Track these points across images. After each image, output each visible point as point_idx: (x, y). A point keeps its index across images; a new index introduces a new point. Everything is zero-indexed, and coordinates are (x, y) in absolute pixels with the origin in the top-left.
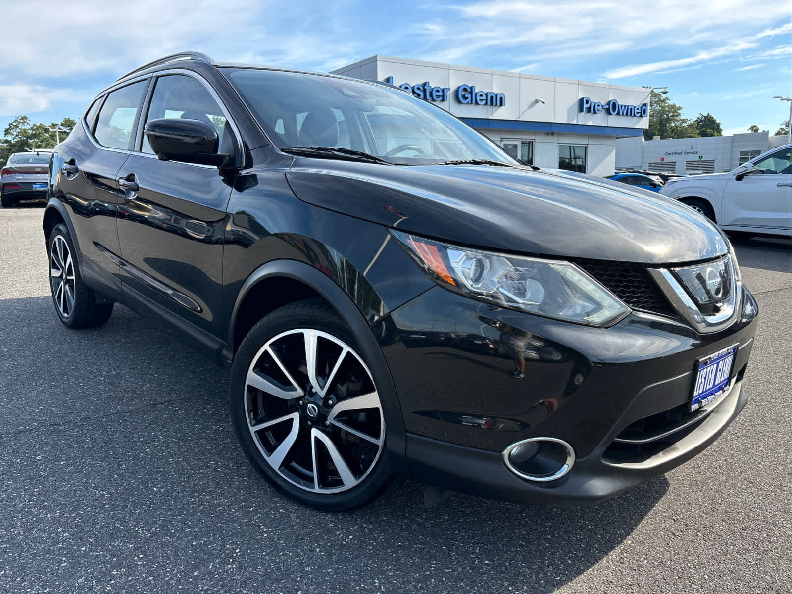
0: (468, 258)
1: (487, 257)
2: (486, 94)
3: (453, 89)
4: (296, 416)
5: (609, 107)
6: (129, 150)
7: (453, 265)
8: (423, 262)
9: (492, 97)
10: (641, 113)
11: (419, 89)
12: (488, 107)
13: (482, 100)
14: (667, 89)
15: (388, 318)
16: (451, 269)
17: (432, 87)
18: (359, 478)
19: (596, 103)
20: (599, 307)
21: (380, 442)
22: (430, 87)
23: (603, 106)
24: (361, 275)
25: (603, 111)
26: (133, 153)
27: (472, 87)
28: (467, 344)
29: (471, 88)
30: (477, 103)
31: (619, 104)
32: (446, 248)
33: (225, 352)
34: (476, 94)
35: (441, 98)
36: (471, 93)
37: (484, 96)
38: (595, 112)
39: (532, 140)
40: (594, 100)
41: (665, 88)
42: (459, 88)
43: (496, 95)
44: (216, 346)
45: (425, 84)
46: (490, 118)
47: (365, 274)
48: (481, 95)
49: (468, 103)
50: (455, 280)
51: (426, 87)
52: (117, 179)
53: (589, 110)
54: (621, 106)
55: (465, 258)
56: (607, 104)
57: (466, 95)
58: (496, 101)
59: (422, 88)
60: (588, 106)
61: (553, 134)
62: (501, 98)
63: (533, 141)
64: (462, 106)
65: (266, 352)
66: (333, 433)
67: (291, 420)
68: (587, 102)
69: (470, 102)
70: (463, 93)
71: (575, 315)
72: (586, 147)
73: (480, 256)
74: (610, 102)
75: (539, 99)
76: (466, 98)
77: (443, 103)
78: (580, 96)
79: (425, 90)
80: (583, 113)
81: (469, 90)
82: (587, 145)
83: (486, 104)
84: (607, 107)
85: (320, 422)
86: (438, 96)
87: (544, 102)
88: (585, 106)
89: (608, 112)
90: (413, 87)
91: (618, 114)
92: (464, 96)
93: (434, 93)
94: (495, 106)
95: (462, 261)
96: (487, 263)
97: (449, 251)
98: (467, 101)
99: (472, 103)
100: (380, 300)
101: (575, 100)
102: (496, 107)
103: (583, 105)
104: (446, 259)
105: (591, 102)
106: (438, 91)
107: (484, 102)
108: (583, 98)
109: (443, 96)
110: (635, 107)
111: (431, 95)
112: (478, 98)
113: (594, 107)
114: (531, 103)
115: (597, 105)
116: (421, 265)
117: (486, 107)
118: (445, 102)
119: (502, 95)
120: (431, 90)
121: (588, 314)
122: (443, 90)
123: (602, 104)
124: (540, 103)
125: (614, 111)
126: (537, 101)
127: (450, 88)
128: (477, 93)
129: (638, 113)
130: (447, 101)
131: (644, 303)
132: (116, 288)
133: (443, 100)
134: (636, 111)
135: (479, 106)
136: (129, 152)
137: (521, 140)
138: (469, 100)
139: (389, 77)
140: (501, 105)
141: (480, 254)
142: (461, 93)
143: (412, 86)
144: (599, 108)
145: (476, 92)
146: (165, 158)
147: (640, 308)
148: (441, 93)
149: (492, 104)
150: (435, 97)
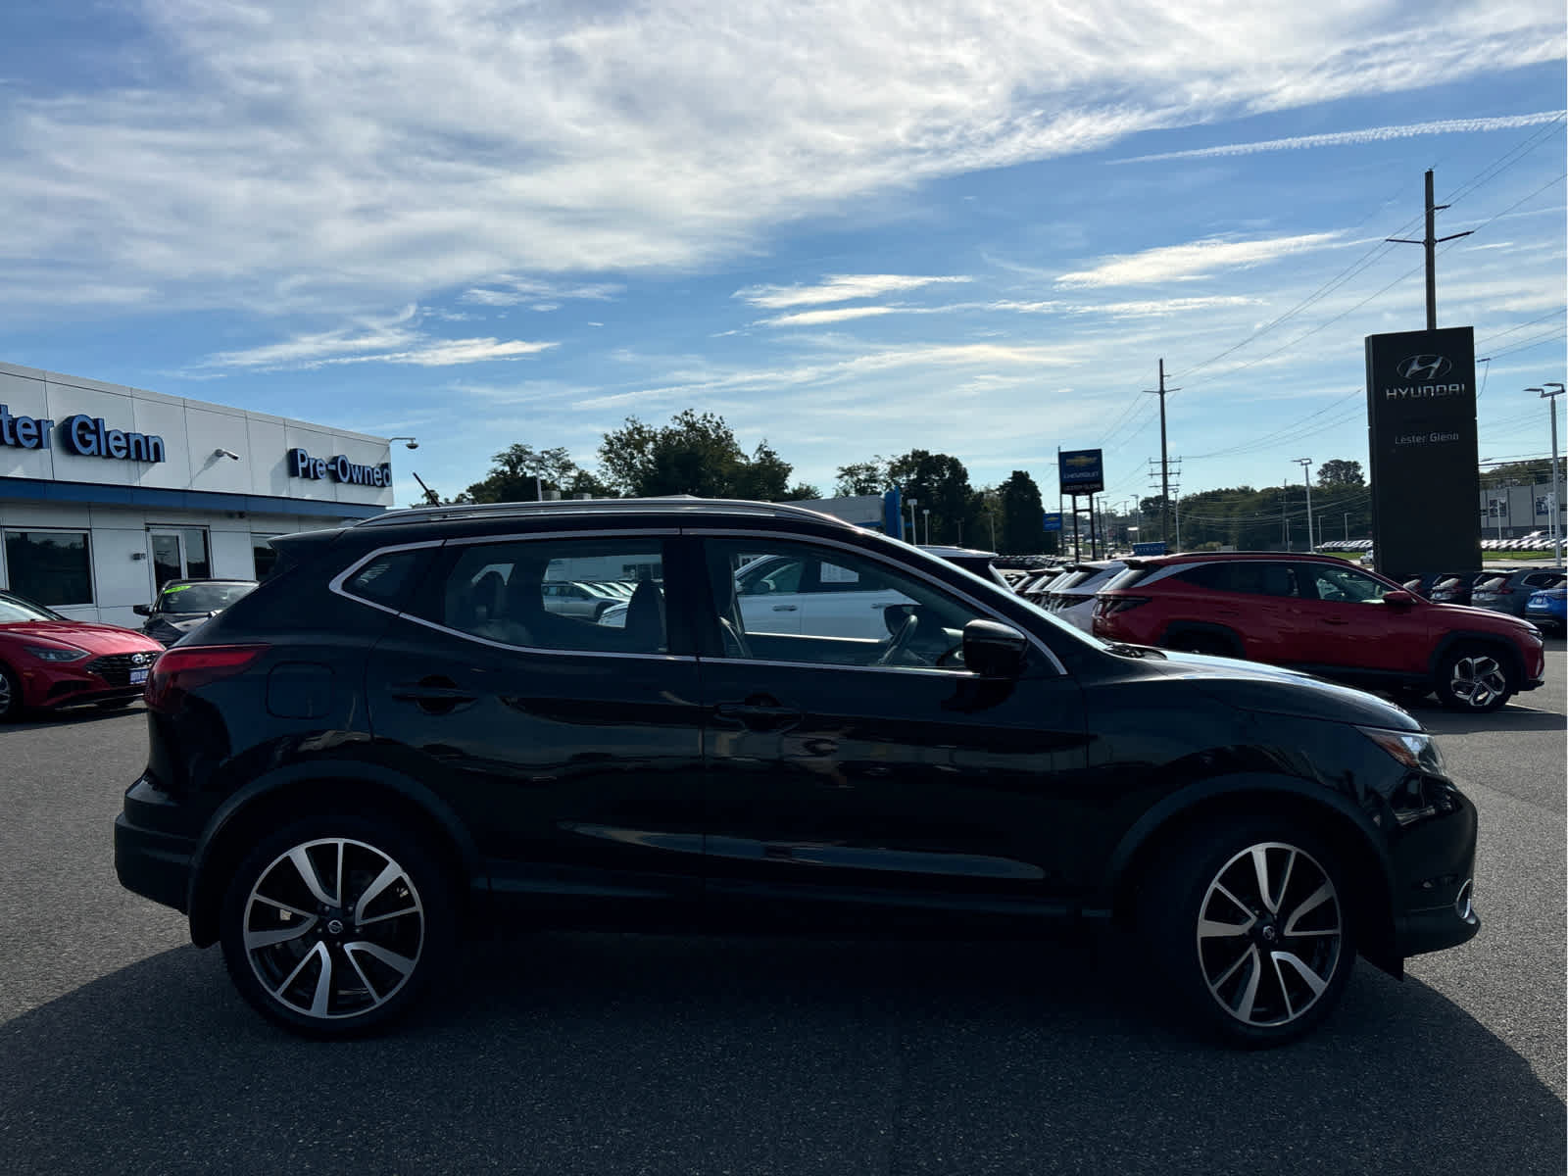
2: (127, 437)
3: (56, 421)
5: (336, 467)
9: (138, 443)
10: (382, 479)
12: (133, 466)
13: (119, 449)
14: (415, 442)
17: (14, 417)
19: (316, 461)
22: (11, 415)
23: (326, 466)
25: (328, 476)
27: (97, 420)
29: (96, 423)
30: (110, 456)
31: (349, 462)
34: (107, 434)
35: (35, 441)
36: (96, 432)
37: (123, 440)
38: (316, 477)
40: (312, 454)
41: (412, 439)
42: (70, 420)
43: (146, 438)
46: (136, 484)
48: (117, 438)
49: (92, 454)
53: (306, 474)
54: (354, 466)
56: (332, 463)
57: (87, 438)
58: (145, 451)
60: (305, 465)
61: (241, 515)
62: (156, 446)
63: (206, 529)
64: (78, 458)
65: (1216, 890)
68: (303, 458)
69: (96, 453)
70: (79, 432)
74: (336, 458)
75: (224, 450)
76: (87, 444)
77: (41, 451)
78: (289, 448)
80: (296, 478)
81: (93, 427)
83: (128, 457)
84: (333, 467)
86: (28, 437)
87: (235, 455)
88: (301, 465)
89: (336, 477)
91: (351, 481)
92: (81, 438)
93: (20, 431)
94: (145, 461)
98: (89, 450)
99: (99, 454)
101: (280, 456)
102: (148, 463)
103: (296, 465)
105: (309, 459)
106: (26, 426)
107: (124, 453)
108: (295, 450)
109: (39, 436)
110: (373, 469)
111: (13, 434)
112: (112, 444)
113: (314, 466)
114: (207, 458)
115: (318, 463)
117: (129, 463)
119: (157, 440)
120: (11, 423)
122: (38, 423)
123: (326, 463)
124: (227, 457)
125: (345, 475)
126: (219, 454)
127: (51, 420)
128: (109, 433)
129: (378, 479)
130: (47, 447)
133: (39, 446)
134: (376, 476)
135: (114, 461)
137: (183, 528)
138: (93, 447)
140: (158, 459)
142: (75, 431)
144: (320, 468)
145: (106, 431)
148: (33, 431)
149: (139, 458)
150: (21, 439)
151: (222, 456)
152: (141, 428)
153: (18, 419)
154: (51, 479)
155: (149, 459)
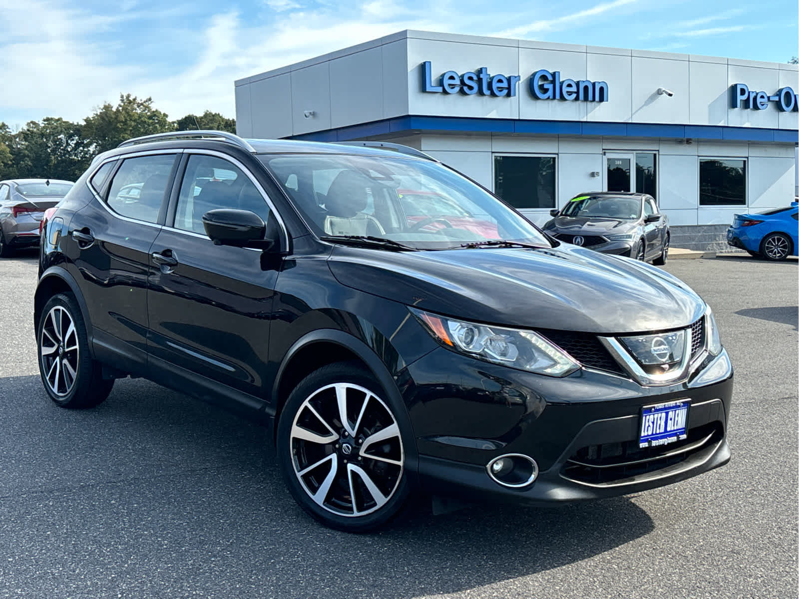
0: (463, 327)
1: (476, 327)
2: (578, 84)
3: (524, 76)
4: (334, 457)
5: (780, 99)
6: (157, 224)
7: (451, 332)
8: (435, 334)
9: (586, 88)
11: (470, 78)
12: (580, 104)
13: (570, 93)
15: (405, 371)
16: (450, 335)
17: (491, 76)
18: (388, 495)
19: (757, 94)
20: (556, 363)
21: (401, 463)
22: (489, 75)
23: (769, 98)
24: (387, 340)
25: (770, 106)
26: (164, 228)
27: (555, 73)
28: (472, 395)
29: (554, 75)
30: (562, 98)
31: (795, 93)
32: (447, 320)
33: (268, 410)
34: (562, 84)
35: (505, 92)
36: (553, 82)
38: (756, 108)
39: (654, 152)
40: (754, 87)
42: (534, 75)
43: (594, 84)
44: (258, 406)
45: (480, 71)
46: (584, 120)
47: (390, 340)
48: (570, 86)
49: (548, 98)
50: (453, 343)
51: (481, 76)
52: (150, 253)
53: (746, 105)
55: (460, 327)
56: (777, 95)
57: (546, 87)
59: (475, 78)
60: (745, 97)
61: (688, 142)
62: (602, 89)
63: (657, 152)
64: (539, 103)
65: (306, 407)
66: (365, 464)
67: (330, 460)
68: (743, 92)
69: (551, 97)
70: (540, 83)
71: (538, 369)
72: (745, 162)
73: (471, 327)
74: (780, 91)
75: (664, 89)
76: (545, 91)
77: (510, 99)
78: (731, 83)
79: (480, 81)
80: (736, 109)
81: (550, 78)
82: (748, 158)
83: (577, 99)
84: (777, 99)
85: (353, 458)
86: (501, 89)
87: (671, 93)
88: (740, 98)
89: (779, 107)
90: (463, 76)
92: (541, 87)
93: (495, 85)
94: (591, 101)
95: (458, 330)
96: (476, 330)
97: (449, 322)
98: (546, 96)
99: (554, 98)
100: (398, 355)
101: (724, 90)
102: (594, 103)
104: (447, 328)
106: (500, 81)
107: (574, 96)
108: (736, 85)
109: (509, 88)
114: (649, 96)
115: (759, 97)
116: (433, 336)
117: (578, 103)
118: (512, 98)
120: (489, 80)
121: (546, 368)
123: (768, 95)
124: (665, 94)
125: (788, 105)
126: (659, 92)
127: (519, 76)
128: (563, 82)
130: (515, 95)
131: (596, 362)
132: (139, 360)
133: (509, 95)
135: (567, 102)
136: (160, 227)
137: (635, 152)
139: (425, 63)
140: (602, 100)
141: (471, 325)
142: (537, 82)
143: (459, 75)
144: (762, 100)
145: (561, 80)
146: (220, 243)
147: (592, 365)
148: (505, 85)
149: (586, 99)
150: (496, 91)
151: (662, 94)
152: (592, 76)
153: (493, 77)
154: (518, 118)
155: (594, 100)
